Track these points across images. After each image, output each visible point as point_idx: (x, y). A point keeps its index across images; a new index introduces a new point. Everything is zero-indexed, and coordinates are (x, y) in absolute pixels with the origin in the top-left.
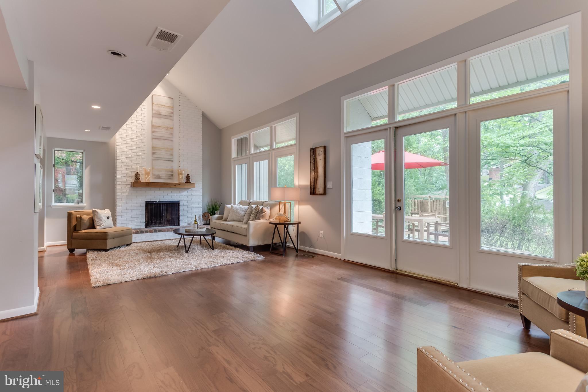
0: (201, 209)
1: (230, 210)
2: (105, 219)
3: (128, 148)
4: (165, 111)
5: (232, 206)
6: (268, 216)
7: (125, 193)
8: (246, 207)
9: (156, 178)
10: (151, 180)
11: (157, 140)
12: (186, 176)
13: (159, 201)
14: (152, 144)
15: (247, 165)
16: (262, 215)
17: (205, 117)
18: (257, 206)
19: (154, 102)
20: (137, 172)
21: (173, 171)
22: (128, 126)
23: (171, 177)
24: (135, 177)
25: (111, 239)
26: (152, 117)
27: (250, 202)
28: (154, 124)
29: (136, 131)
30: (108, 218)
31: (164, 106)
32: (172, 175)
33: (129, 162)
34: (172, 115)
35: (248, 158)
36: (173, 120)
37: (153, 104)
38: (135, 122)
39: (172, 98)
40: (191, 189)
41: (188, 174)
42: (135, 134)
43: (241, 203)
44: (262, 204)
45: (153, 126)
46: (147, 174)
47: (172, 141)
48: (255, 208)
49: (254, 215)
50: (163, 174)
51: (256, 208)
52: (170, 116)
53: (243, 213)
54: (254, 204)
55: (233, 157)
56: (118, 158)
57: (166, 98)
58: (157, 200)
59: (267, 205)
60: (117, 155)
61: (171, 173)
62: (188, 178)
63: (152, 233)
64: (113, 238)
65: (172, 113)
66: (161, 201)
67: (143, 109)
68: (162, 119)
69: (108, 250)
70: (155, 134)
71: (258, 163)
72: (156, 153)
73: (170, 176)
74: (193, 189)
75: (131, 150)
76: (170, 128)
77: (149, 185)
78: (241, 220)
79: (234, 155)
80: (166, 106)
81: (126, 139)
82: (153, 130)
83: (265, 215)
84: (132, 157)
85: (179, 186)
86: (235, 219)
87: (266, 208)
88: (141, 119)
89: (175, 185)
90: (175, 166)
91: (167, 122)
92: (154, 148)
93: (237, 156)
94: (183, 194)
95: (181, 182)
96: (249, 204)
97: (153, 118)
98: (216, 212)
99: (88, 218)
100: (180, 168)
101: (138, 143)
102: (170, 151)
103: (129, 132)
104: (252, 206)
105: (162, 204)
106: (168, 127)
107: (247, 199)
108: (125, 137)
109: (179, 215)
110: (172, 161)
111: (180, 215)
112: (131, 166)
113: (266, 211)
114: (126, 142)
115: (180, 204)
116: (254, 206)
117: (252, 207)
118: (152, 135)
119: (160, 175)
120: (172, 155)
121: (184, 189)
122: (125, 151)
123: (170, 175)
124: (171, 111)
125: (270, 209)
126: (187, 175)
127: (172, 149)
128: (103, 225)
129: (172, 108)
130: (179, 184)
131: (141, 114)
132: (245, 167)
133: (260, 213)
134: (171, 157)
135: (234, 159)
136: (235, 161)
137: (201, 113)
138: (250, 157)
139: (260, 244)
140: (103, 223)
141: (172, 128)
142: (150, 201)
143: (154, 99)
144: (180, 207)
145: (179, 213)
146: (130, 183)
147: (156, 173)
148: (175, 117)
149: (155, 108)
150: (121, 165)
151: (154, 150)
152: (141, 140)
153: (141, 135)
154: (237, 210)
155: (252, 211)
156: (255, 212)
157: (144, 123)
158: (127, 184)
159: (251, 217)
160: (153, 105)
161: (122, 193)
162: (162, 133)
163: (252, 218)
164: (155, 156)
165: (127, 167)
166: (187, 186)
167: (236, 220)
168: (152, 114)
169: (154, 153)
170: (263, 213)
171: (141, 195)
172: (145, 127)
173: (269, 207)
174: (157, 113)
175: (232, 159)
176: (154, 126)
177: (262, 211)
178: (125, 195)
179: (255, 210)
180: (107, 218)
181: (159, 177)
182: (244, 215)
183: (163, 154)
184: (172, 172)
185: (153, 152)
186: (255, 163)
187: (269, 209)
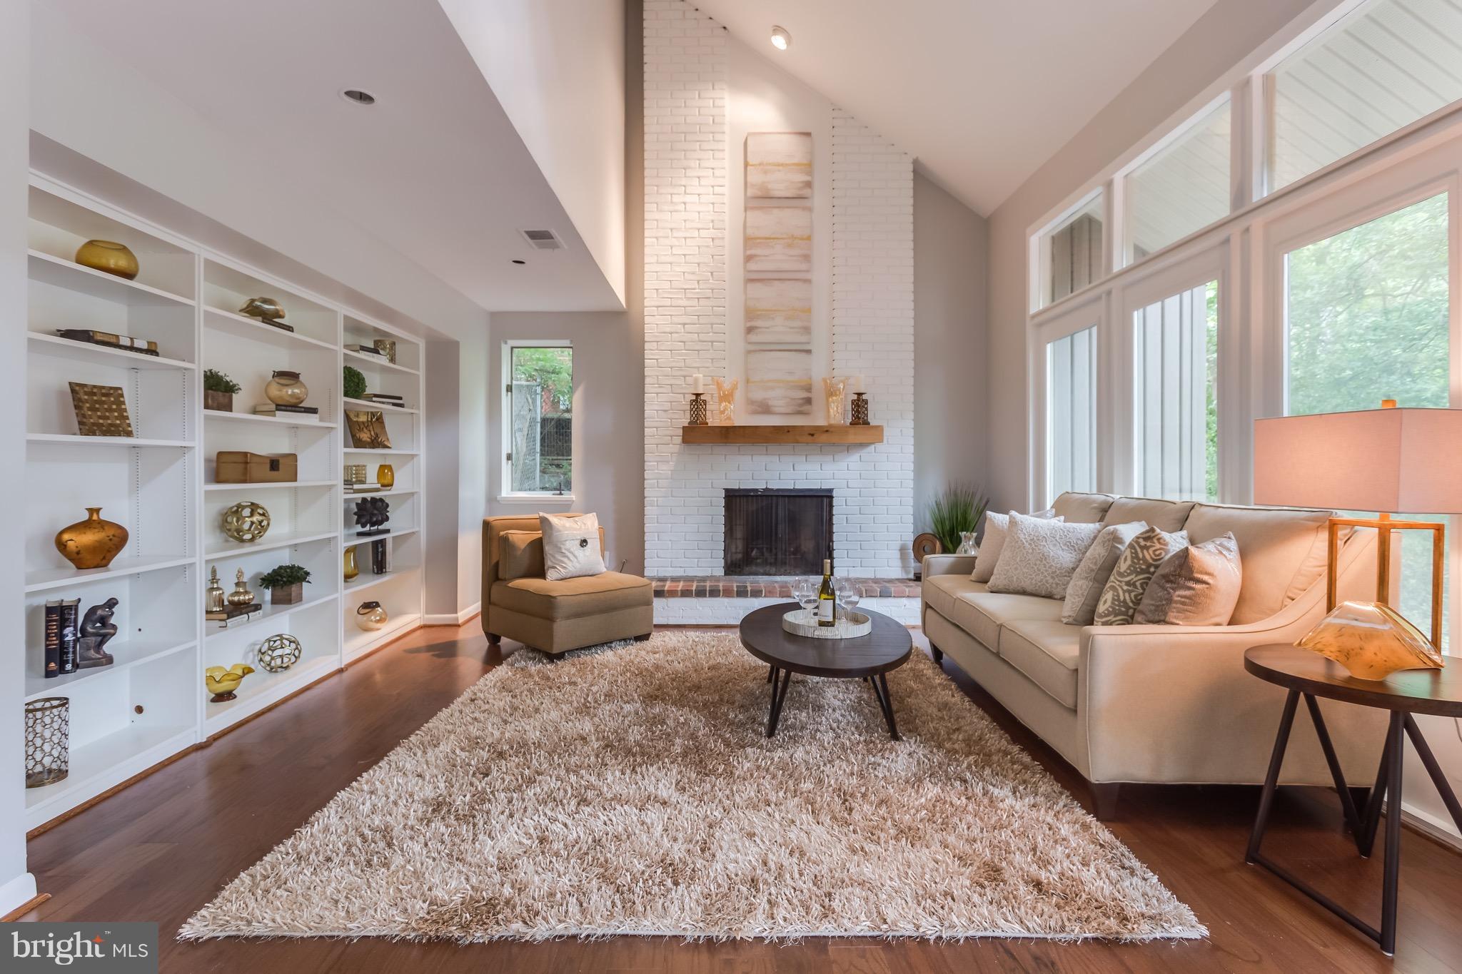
0: (911, 519)
1: (1002, 536)
2: (574, 546)
3: (675, 319)
4: (782, 183)
5: (1013, 523)
6: (1225, 607)
7: (668, 462)
8: (1087, 528)
9: (755, 412)
10: (739, 416)
11: (758, 285)
12: (853, 402)
13: (767, 490)
14: (746, 300)
15: (1095, 330)
16: (1187, 593)
17: (923, 179)
18: (1149, 536)
19: (750, 160)
20: (698, 395)
21: (811, 385)
22: (674, 252)
23: (806, 408)
24: (691, 410)
25: (568, 617)
26: (746, 210)
27: (1105, 502)
28: (749, 231)
29: (699, 264)
30: (584, 543)
31: (781, 168)
32: (808, 401)
33: (678, 365)
34: (806, 192)
35: (1098, 298)
36: (810, 209)
37: (746, 165)
38: (696, 234)
39: (808, 134)
40: (873, 446)
41: (859, 394)
42: (693, 273)
43: (1065, 506)
44: (1183, 517)
45: (748, 241)
46: (727, 397)
47: (808, 281)
48: (1131, 546)
49: (1128, 583)
50: (779, 398)
51: (1143, 543)
52: (799, 199)
53: (1065, 558)
54: (1131, 514)
55: (1033, 309)
56: (647, 354)
57: (783, 136)
58: (761, 486)
59: (1218, 529)
60: (647, 346)
61: (805, 395)
62: (859, 406)
63: (731, 599)
64: (578, 615)
65: (809, 185)
66: (772, 489)
67: (717, 190)
68: (775, 211)
69: (561, 656)
70: (753, 266)
71: (1154, 309)
72: (757, 328)
73: (801, 405)
74: (878, 445)
75: (684, 324)
76: (802, 239)
77: (730, 435)
78: (1057, 592)
79: (1038, 298)
80: (787, 165)
81: (669, 292)
82: (749, 252)
83: (1206, 596)
84: (687, 348)
85: (824, 437)
86: (1027, 584)
87: (1210, 546)
88: (713, 221)
89: (812, 435)
90: (818, 370)
91: (791, 220)
92: (750, 314)
93: (1053, 300)
94: (843, 465)
95: (832, 422)
96: (1104, 512)
97: (748, 213)
98: (963, 534)
99: (529, 541)
100: (836, 373)
101: (702, 302)
102: (802, 315)
103: (678, 269)
104: (1114, 533)
105: (774, 498)
106: (793, 236)
107: (1095, 490)
108: (667, 285)
109: (831, 540)
110: (809, 352)
111: (835, 537)
112: (685, 377)
113: (1211, 570)
114: (668, 302)
115: (835, 502)
116: (1130, 531)
117: (1116, 538)
118: (745, 268)
119: (770, 403)
120: (807, 330)
121: (848, 447)
122: (668, 330)
123: (801, 401)
124: (807, 178)
125: (1244, 554)
126: (855, 397)
127: (808, 311)
128: (564, 568)
129: (809, 167)
130: (826, 430)
131: (711, 205)
132: (1086, 343)
133: (1166, 577)
134: (803, 339)
135: (1037, 320)
136: (1040, 325)
137: (911, 168)
138: (1109, 293)
139: (1170, 774)
140: (565, 560)
141: (809, 238)
142: (739, 490)
143: (749, 149)
144: (835, 511)
145: (831, 533)
146: (680, 432)
147: (759, 395)
148: (819, 199)
149: (755, 177)
150: (657, 376)
151: (752, 320)
152: (712, 290)
153: (712, 273)
154: (1036, 539)
155: (1110, 564)
156: (1133, 570)
157: (720, 235)
158: (672, 433)
159: (1107, 599)
160: (749, 168)
161: (657, 462)
162: (776, 258)
163: (1116, 599)
164: (753, 338)
165: (673, 382)
166: (856, 435)
167: (1029, 589)
168: (747, 199)
169: (750, 330)
170: (1191, 584)
171: (712, 469)
172: (723, 246)
173: (1233, 544)
174: (759, 194)
175: (1028, 319)
176: (752, 238)
177: (1183, 568)
178: (666, 469)
179: (1135, 556)
180: (578, 542)
181: (765, 409)
182: (1074, 569)
183: (777, 329)
184: (808, 388)
185: (749, 324)
186: (1137, 316)
187: (1234, 555)
